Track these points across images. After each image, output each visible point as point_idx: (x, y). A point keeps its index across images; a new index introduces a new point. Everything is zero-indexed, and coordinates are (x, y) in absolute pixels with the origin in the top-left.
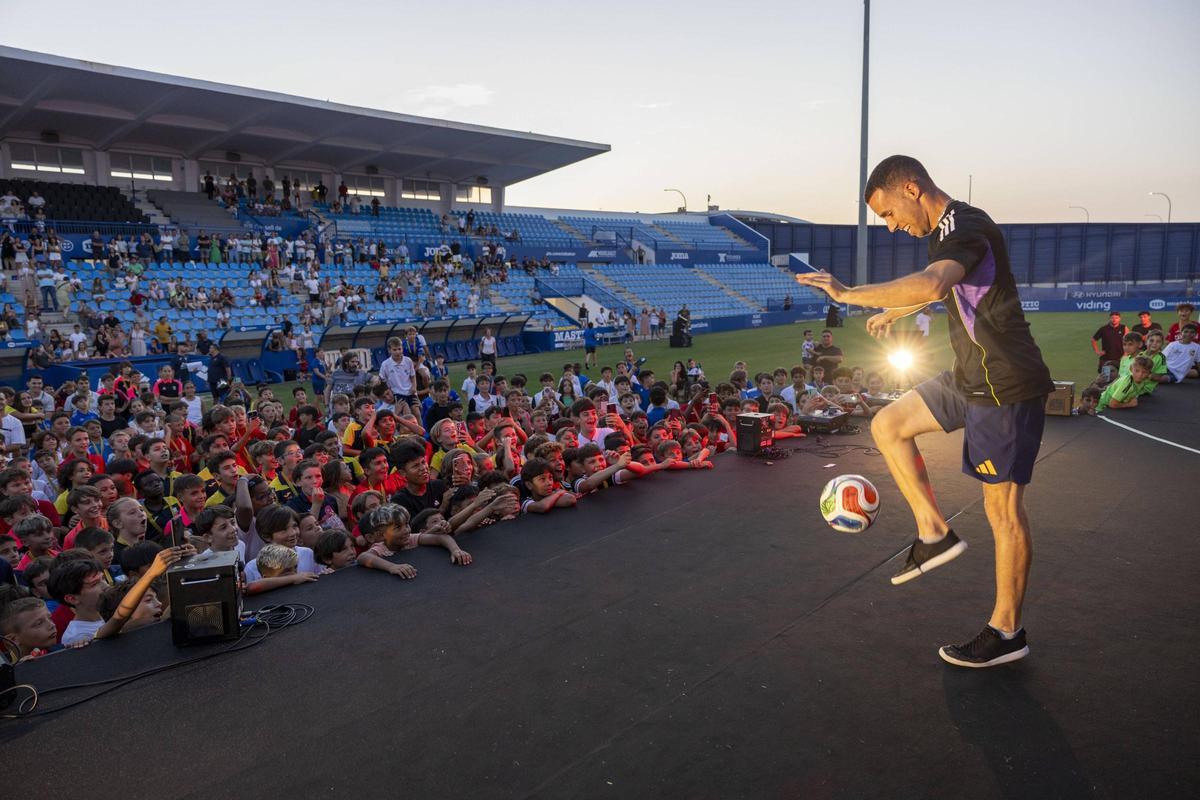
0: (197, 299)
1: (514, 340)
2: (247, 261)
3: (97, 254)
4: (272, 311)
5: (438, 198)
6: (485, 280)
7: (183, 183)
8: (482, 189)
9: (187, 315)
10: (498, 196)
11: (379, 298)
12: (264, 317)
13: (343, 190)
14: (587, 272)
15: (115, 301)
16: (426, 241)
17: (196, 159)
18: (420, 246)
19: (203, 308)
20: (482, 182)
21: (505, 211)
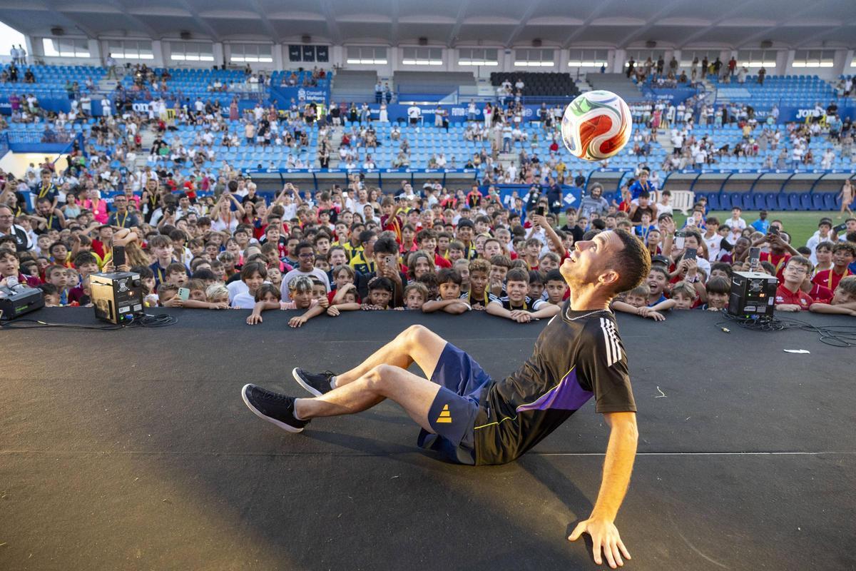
2: (637, 122)
4: (643, 159)
5: (831, 65)
7: (612, 67)
13: (733, 64)
15: (543, 148)
16: (802, 104)
17: (625, 49)
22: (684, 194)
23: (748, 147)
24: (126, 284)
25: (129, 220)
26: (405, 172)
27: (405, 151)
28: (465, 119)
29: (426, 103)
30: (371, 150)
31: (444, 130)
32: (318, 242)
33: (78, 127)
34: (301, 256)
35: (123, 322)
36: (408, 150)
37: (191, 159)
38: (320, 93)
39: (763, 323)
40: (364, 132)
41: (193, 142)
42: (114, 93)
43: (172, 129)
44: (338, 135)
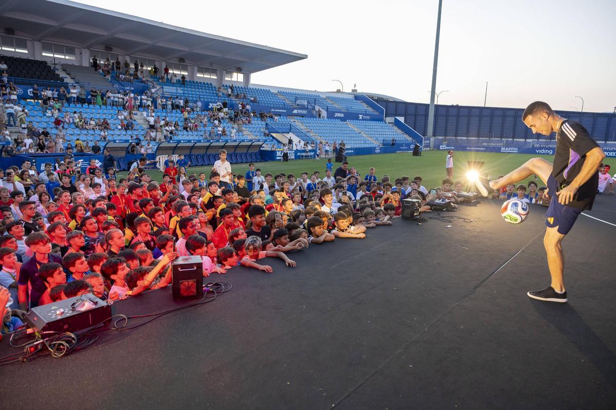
0: (90, 124)
1: (256, 154)
2: (116, 106)
3: (36, 96)
4: (129, 132)
5: (216, 78)
6: (240, 122)
7: (81, 61)
8: (239, 74)
9: (85, 132)
10: (247, 79)
11: (185, 128)
12: (125, 135)
13: (166, 70)
14: (292, 120)
15: (46, 122)
16: (210, 100)
17: (89, 49)
18: (206, 102)
19: (93, 129)
20: (239, 70)
21: (250, 86)
23: (192, 125)
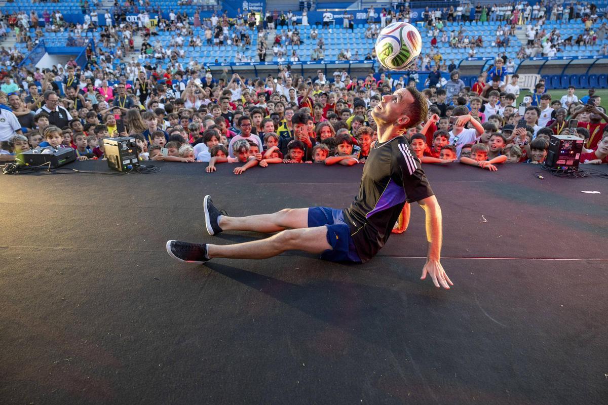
2: (500, 20)
4: (502, 49)
12: (496, 52)
15: (425, 43)
19: (465, 47)
22: (532, 76)
23: (588, 38)
24: (127, 145)
25: (127, 101)
26: (321, 63)
27: (321, 48)
28: (365, 21)
29: (337, 10)
30: (296, 47)
31: (350, 31)
32: (254, 116)
33: (90, 34)
34: (242, 126)
35: (126, 170)
36: (323, 47)
37: (168, 57)
38: (258, 4)
39: (570, 173)
40: (290, 34)
41: (169, 44)
42: (113, 8)
43: (155, 34)
44: (272, 37)
